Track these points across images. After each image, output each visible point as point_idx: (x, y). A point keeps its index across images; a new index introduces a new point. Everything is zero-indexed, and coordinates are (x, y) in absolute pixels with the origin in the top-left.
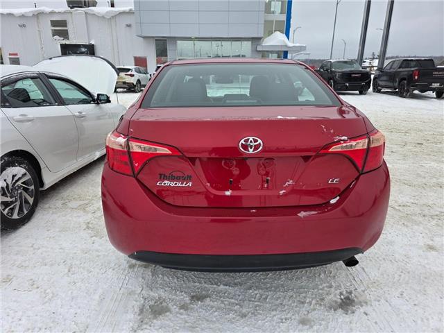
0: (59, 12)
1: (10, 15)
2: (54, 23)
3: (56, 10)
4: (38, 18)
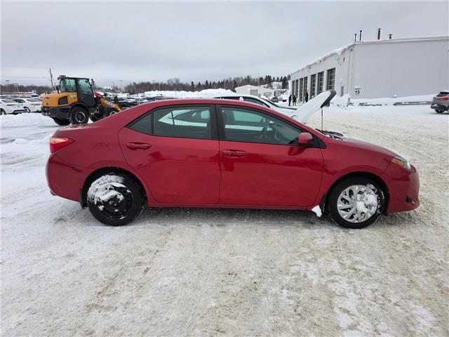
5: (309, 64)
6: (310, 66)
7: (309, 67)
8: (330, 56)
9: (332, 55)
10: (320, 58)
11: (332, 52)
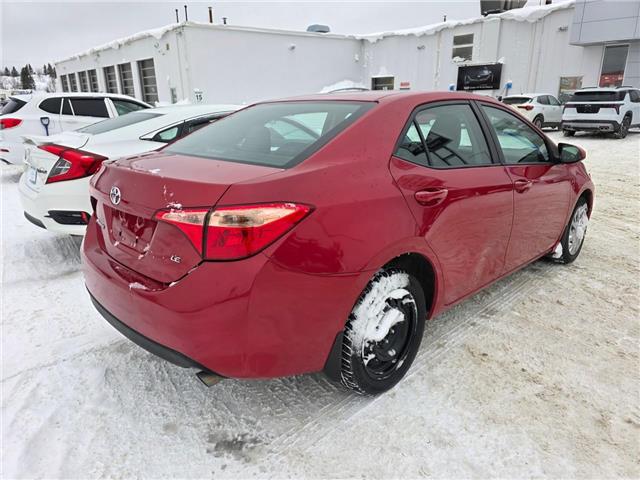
0: (467, 25)
1: (411, 35)
2: (458, 40)
3: (464, 22)
4: (440, 36)
5: (97, 48)
6: (98, 51)
7: (97, 53)
8: (139, 39)
9: (144, 38)
10: (120, 41)
11: (144, 33)
